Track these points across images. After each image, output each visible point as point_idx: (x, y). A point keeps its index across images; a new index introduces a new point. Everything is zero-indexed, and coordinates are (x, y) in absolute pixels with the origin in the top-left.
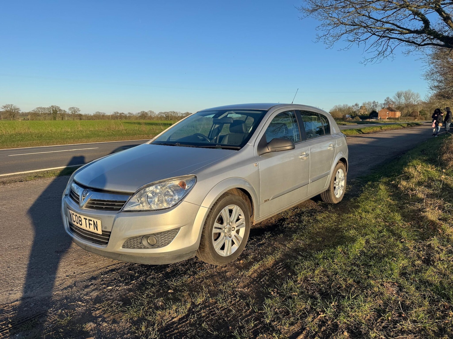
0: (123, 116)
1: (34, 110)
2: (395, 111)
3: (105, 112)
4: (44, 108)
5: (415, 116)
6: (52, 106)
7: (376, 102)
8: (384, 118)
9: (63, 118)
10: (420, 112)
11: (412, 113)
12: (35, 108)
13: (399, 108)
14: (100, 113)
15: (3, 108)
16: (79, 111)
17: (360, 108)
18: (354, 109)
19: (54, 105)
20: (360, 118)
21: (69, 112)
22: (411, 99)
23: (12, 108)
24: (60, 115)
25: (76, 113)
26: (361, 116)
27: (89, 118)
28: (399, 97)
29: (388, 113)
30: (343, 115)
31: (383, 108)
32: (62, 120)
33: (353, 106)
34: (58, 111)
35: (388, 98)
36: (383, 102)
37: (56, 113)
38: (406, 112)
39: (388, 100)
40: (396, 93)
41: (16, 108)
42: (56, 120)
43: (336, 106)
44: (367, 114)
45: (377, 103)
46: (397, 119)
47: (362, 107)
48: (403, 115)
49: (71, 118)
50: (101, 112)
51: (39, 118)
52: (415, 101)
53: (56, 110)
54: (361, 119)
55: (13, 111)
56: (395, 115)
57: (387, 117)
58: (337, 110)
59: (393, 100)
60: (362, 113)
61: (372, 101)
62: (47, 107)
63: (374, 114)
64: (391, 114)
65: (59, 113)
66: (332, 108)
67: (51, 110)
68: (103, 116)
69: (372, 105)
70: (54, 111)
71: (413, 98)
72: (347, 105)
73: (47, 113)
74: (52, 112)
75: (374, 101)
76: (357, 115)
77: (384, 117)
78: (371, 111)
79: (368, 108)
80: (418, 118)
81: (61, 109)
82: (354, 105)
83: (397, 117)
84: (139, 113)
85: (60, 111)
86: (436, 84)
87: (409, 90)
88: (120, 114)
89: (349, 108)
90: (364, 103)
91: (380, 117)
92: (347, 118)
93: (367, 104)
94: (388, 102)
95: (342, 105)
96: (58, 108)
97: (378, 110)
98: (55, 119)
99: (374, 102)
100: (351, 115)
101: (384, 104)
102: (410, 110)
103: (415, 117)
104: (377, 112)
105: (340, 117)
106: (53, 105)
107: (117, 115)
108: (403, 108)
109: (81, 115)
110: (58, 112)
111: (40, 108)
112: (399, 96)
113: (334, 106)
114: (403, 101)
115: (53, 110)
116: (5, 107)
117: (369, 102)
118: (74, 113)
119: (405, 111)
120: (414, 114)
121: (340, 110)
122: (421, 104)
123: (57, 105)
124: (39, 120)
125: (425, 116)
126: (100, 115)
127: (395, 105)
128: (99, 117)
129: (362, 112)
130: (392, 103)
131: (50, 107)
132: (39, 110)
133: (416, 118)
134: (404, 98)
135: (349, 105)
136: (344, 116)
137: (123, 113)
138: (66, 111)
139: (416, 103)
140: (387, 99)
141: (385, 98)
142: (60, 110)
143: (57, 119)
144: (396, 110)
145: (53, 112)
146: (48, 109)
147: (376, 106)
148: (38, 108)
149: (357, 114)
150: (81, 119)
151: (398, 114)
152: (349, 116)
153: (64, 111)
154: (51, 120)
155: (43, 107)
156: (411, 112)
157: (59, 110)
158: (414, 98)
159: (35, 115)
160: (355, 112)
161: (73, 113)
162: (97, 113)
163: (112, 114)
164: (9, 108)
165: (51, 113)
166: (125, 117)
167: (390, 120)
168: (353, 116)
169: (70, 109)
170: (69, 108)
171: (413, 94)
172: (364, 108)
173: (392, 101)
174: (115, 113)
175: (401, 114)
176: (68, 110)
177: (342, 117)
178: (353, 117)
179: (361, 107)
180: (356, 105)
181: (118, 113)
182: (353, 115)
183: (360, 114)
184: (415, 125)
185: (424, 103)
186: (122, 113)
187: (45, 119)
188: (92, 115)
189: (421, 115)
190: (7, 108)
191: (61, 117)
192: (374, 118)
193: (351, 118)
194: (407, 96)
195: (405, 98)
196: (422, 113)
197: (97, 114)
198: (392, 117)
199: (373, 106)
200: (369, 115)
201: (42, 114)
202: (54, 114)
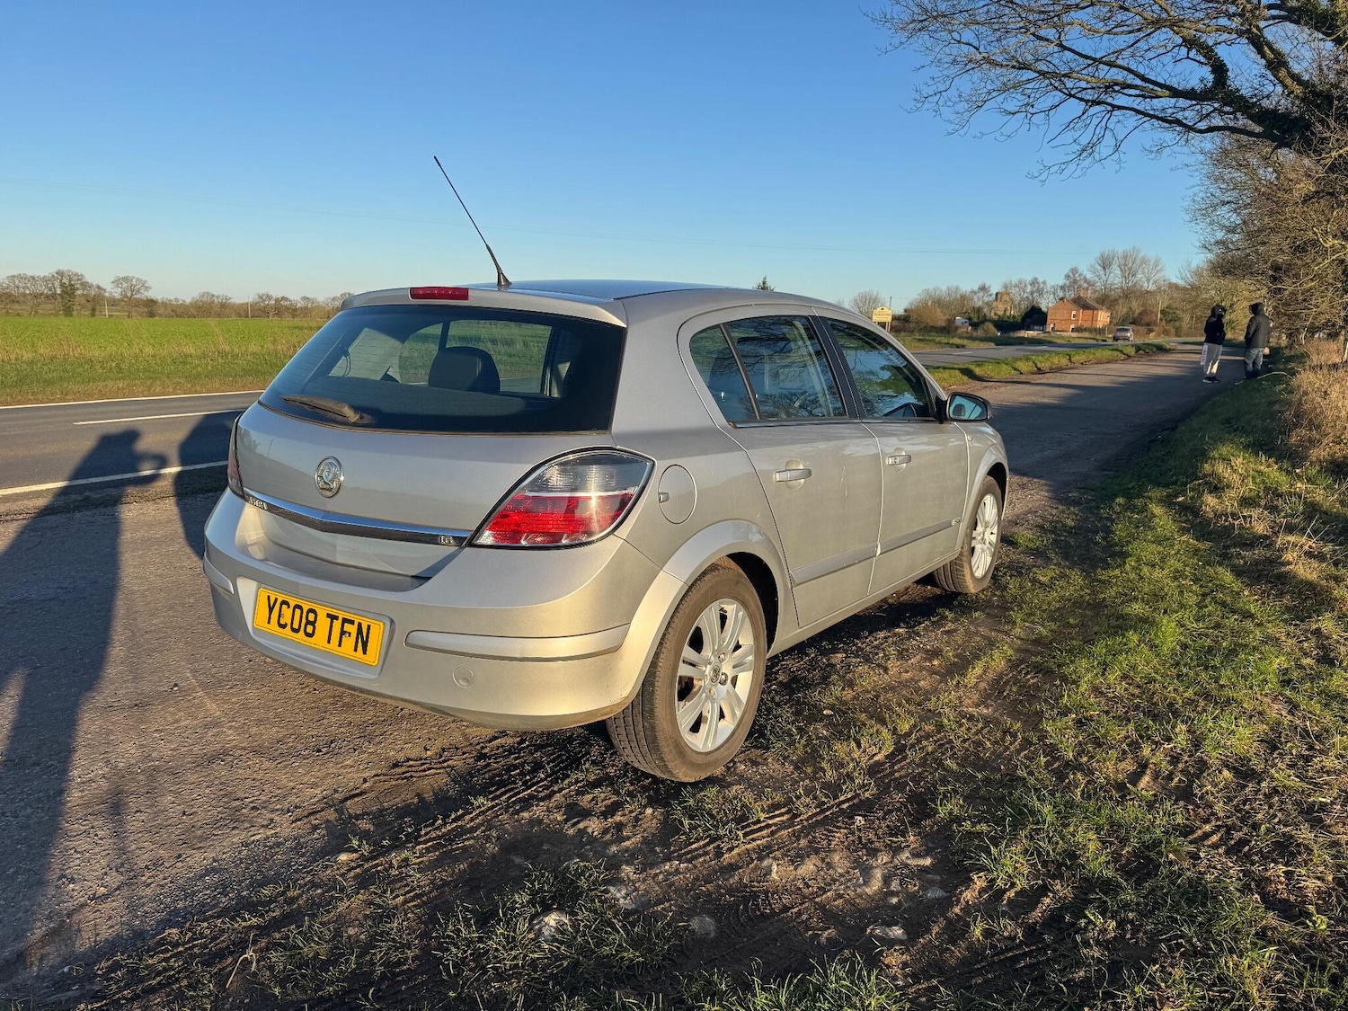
0: (286, 307)
2: (1094, 309)
3: (230, 296)
4: (33, 278)
5: (1148, 325)
6: (57, 273)
7: (1041, 280)
8: (1064, 327)
9: (94, 310)
10: (1163, 312)
11: (1140, 314)
12: (5, 277)
13: (1105, 300)
14: (213, 296)
16: (147, 288)
17: (994, 296)
18: (976, 300)
19: (64, 268)
20: (995, 326)
21: (113, 291)
22: (1139, 276)
24: (84, 302)
25: (138, 296)
26: (999, 320)
27: (180, 312)
28: (1104, 268)
29: (1074, 313)
30: (947, 317)
31: (1062, 299)
32: (93, 315)
33: (974, 292)
34: (78, 289)
35: (1074, 271)
36: (1062, 281)
37: (73, 293)
38: (1125, 310)
39: (1074, 275)
40: (1098, 255)
42: (71, 315)
43: (927, 291)
44: (1014, 316)
45: (1044, 283)
46: (1101, 331)
47: (999, 296)
48: (1115, 322)
49: (119, 311)
50: (216, 294)
51: (16, 310)
52: (1148, 281)
53: (71, 285)
54: (998, 330)
56: (1094, 319)
57: (1072, 326)
58: (930, 304)
59: (1089, 276)
60: (1001, 313)
61: (1029, 279)
62: (42, 275)
63: (1035, 316)
64: (1082, 317)
65: (83, 294)
66: (916, 296)
67: (57, 284)
68: (223, 305)
69: (1029, 289)
70: (66, 287)
71: (1143, 273)
72: (957, 288)
73: (41, 294)
74: (59, 291)
75: (1036, 279)
76: (985, 320)
77: (1063, 324)
78: (1024, 306)
79: (1017, 299)
80: (1156, 328)
81: (87, 283)
82: (976, 288)
83: (1100, 325)
84: (334, 299)
85: (84, 289)
86: (1220, 235)
87: (1134, 247)
88: (277, 300)
89: (963, 297)
90: (1006, 284)
91: (1052, 326)
92: (957, 328)
93: (1016, 286)
94: (1075, 281)
95: (944, 288)
96: (80, 277)
97: (1045, 304)
98: (68, 311)
99: (1034, 282)
100: (970, 319)
101: (1062, 288)
102: (1136, 307)
103: (1149, 327)
104: (1044, 309)
105: (939, 323)
106: (62, 268)
107: (267, 303)
108: (1116, 300)
109: (151, 303)
110: (79, 292)
111: (21, 278)
112: (1105, 264)
113: (920, 292)
114: (1115, 279)
115: (62, 285)
117: (1020, 282)
118: (129, 295)
119: (1122, 310)
120: (1146, 319)
121: (939, 302)
122: (1164, 290)
123: (75, 270)
124: (18, 315)
125: (1177, 324)
126: (213, 302)
127: (1095, 291)
128: (209, 310)
129: (1000, 310)
130: (1085, 285)
131: (53, 276)
132: (17, 282)
133: (1151, 331)
134: (1119, 272)
135: (964, 290)
136: (951, 322)
137: (286, 299)
138: (104, 287)
139: (1152, 287)
140: (1071, 274)
141: (1067, 271)
142: (85, 285)
143: (75, 313)
144: (1096, 305)
145: (62, 291)
146: (45, 280)
147: (1040, 292)
148: (14, 276)
149: (985, 316)
150: (152, 315)
151: (1103, 318)
152: (964, 320)
153: (99, 287)
154: (56, 315)
155: (30, 274)
156: (1137, 313)
157: (82, 284)
158: (1146, 271)
160: (979, 310)
161: (126, 296)
162: (203, 296)
163: (251, 300)
165: (55, 293)
166: (293, 311)
167: (1081, 335)
168: (975, 320)
169: (117, 282)
170: (113, 280)
171: (1144, 261)
172: (1006, 298)
173: (1086, 280)
174: (261, 297)
175: (1112, 318)
176: (112, 286)
177: (944, 324)
178: (975, 325)
179: (997, 294)
180: (983, 288)
181: (269, 297)
182: (977, 320)
183: (993, 314)
184: (1155, 349)
185: (1176, 287)
186: (283, 298)
187: (36, 312)
188: (188, 301)
189: (1164, 322)
191: (90, 306)
192: (1036, 327)
193: (970, 328)
194: (1129, 265)
195: (1121, 270)
196: (1169, 316)
197: (205, 299)
198: (1087, 325)
199: (1032, 293)
200: (1019, 320)
201: (24, 295)
202: (66, 296)
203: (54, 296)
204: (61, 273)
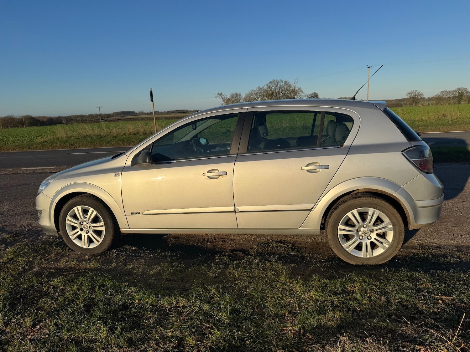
1: (437, 95)
4: (449, 91)
6: (458, 89)
12: (439, 92)
15: (407, 95)
19: (460, 87)
23: (416, 94)
24: (466, 98)
34: (464, 94)
37: (462, 96)
41: (419, 94)
53: (462, 93)
55: (417, 97)
62: (452, 90)
65: (466, 96)
67: (457, 93)
73: (451, 97)
74: (457, 95)
81: (468, 91)
96: (466, 89)
111: (445, 92)
115: (459, 93)
116: (409, 94)
123: (464, 87)
124: (441, 105)
131: (456, 90)
132: (443, 94)
143: (462, 103)
145: (459, 95)
146: (453, 92)
148: (443, 92)
157: (466, 92)
159: (439, 100)
164: (413, 95)
187: (449, 103)
190: (412, 94)
201: (445, 98)
202: (460, 97)
203: (455, 97)
204: (459, 89)
